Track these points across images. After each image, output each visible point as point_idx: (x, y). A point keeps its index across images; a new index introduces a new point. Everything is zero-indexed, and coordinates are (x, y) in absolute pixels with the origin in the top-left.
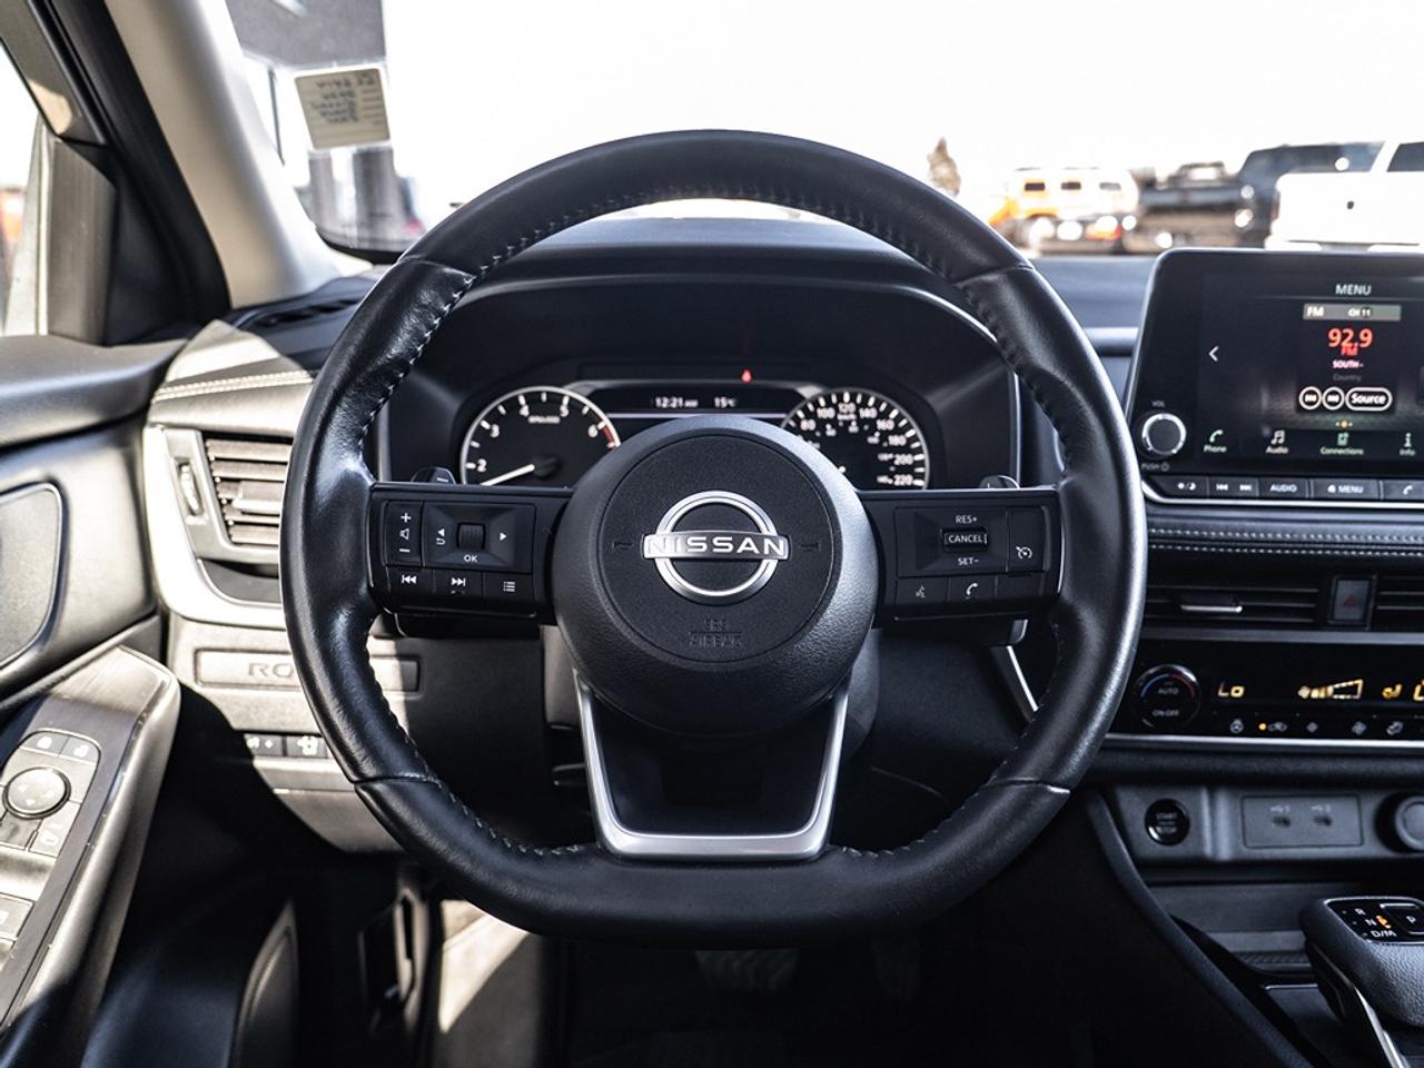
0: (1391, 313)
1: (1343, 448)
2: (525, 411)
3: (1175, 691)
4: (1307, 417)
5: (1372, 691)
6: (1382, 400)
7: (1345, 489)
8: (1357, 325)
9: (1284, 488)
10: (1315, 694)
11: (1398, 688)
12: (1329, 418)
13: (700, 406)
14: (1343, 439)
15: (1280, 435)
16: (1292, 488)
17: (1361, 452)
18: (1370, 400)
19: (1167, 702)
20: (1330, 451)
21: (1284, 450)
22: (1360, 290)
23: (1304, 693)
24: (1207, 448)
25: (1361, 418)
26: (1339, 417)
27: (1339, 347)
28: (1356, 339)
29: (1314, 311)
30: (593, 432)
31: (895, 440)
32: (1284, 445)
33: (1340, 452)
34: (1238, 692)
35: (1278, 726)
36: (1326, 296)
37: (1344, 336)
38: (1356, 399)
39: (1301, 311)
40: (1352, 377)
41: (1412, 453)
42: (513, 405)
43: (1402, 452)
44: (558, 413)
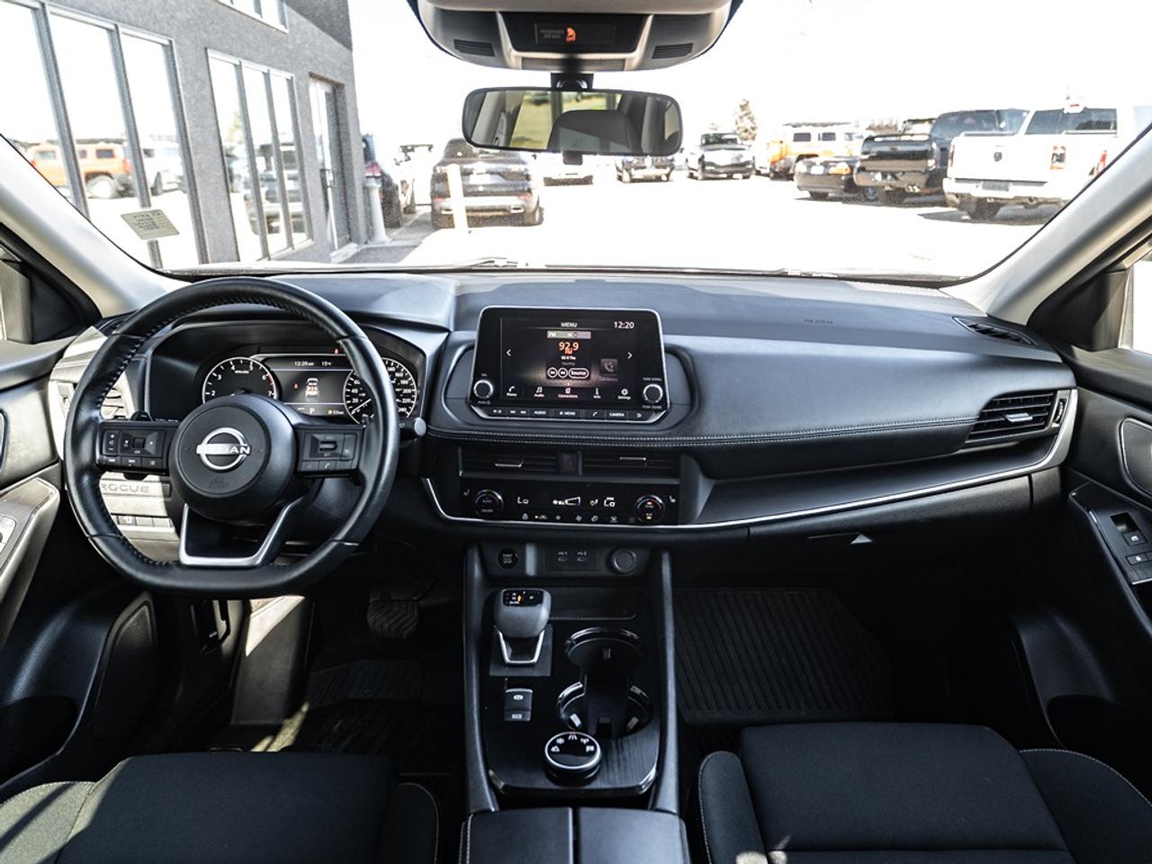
0: (587, 335)
1: (568, 395)
2: (233, 368)
3: (490, 501)
4: (551, 381)
5: (586, 501)
6: (584, 373)
7: (567, 413)
8: (571, 341)
9: (540, 413)
10: (560, 503)
11: (597, 501)
12: (561, 381)
13: (315, 365)
14: (568, 391)
15: (540, 389)
16: (544, 413)
17: (576, 396)
18: (579, 373)
19: (487, 506)
20: (562, 396)
21: (542, 395)
22: (572, 325)
23: (555, 502)
24: (508, 394)
25: (576, 381)
26: (566, 381)
27: (564, 350)
28: (571, 346)
29: (552, 334)
30: (264, 378)
31: (403, 382)
32: (542, 393)
33: (567, 396)
34: (526, 502)
35: (543, 517)
36: (557, 327)
37: (566, 345)
38: (573, 373)
39: (546, 334)
40: (570, 363)
41: (599, 397)
42: (227, 365)
43: (595, 397)
44: (248, 369)
